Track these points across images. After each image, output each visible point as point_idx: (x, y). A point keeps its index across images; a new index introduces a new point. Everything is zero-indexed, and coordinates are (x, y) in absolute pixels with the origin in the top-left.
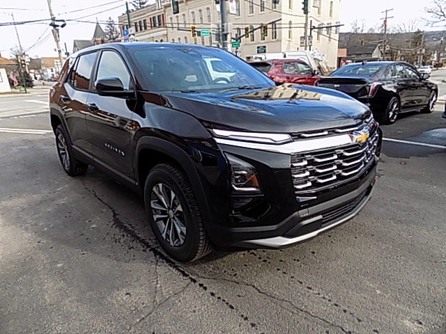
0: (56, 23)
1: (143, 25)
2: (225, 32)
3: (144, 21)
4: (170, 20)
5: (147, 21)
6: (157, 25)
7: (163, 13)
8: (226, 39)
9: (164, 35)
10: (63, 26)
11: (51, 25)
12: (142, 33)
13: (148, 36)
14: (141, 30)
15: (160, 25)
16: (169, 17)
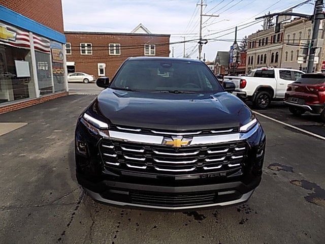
0: (202, 41)
1: (265, 41)
2: (314, 47)
3: (267, 38)
4: (287, 37)
5: (269, 39)
6: (276, 42)
7: (283, 32)
8: (314, 53)
9: (280, 49)
10: (205, 43)
11: (198, 43)
12: (264, 47)
13: (268, 49)
14: (263, 45)
15: (278, 41)
16: (287, 35)
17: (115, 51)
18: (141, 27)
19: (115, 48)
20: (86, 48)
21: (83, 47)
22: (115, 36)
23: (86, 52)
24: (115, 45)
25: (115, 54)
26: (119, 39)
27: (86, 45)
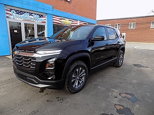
17: (132, 26)
18: (153, 12)
19: (132, 25)
20: (117, 26)
21: (116, 25)
22: (133, 19)
23: (117, 27)
24: (132, 23)
25: (132, 28)
26: (135, 20)
27: (118, 24)
